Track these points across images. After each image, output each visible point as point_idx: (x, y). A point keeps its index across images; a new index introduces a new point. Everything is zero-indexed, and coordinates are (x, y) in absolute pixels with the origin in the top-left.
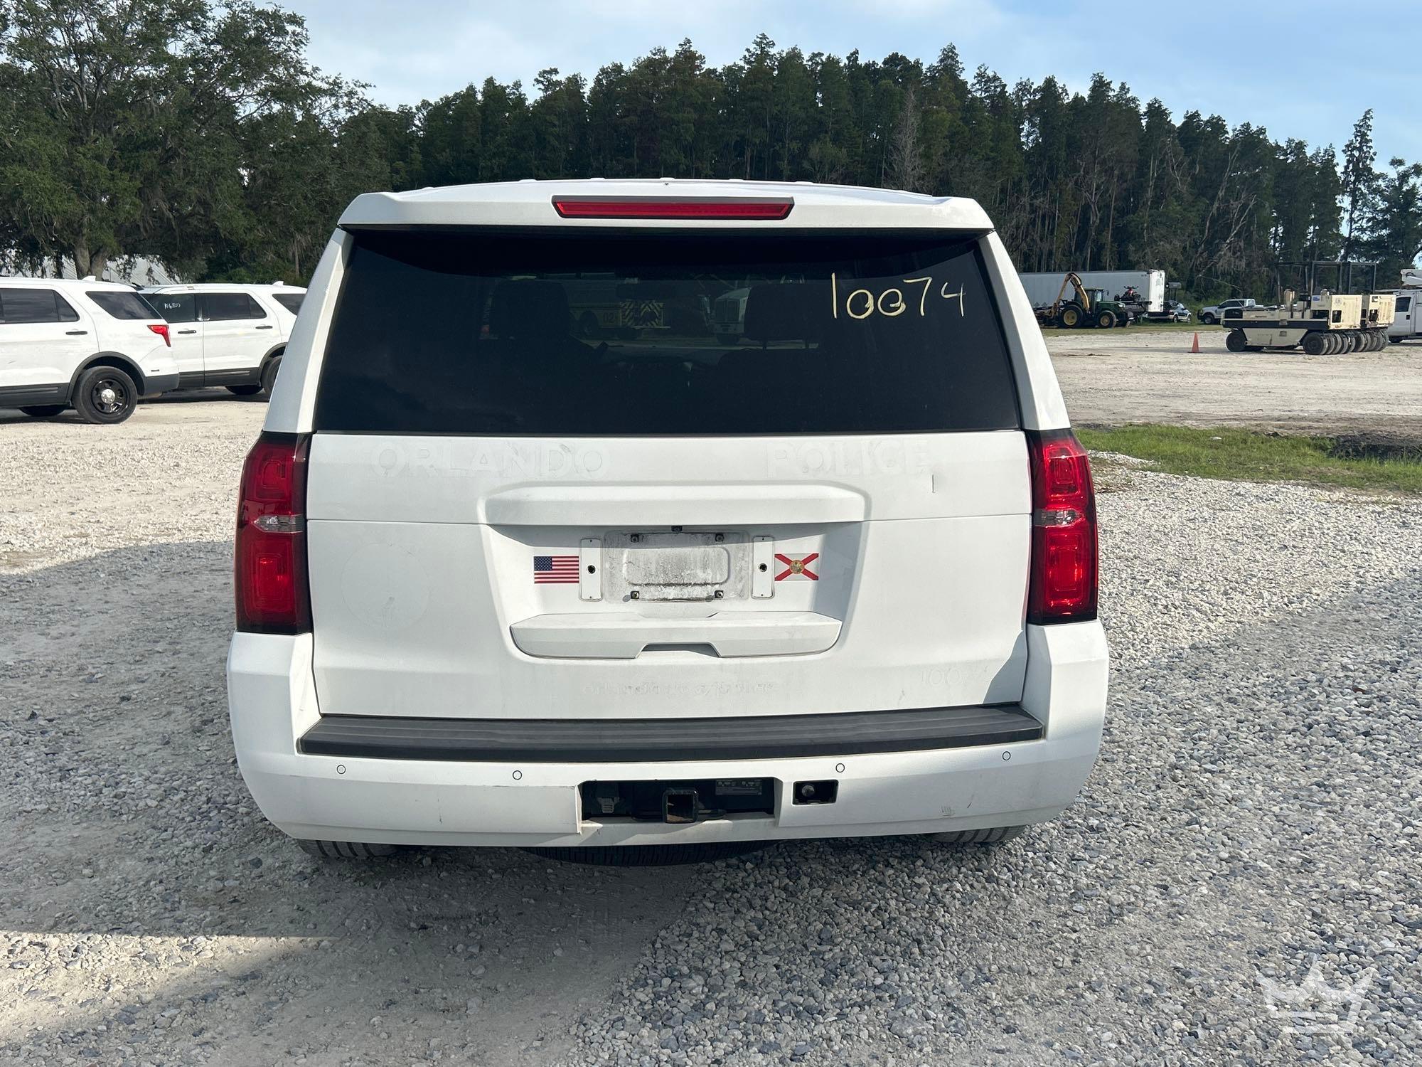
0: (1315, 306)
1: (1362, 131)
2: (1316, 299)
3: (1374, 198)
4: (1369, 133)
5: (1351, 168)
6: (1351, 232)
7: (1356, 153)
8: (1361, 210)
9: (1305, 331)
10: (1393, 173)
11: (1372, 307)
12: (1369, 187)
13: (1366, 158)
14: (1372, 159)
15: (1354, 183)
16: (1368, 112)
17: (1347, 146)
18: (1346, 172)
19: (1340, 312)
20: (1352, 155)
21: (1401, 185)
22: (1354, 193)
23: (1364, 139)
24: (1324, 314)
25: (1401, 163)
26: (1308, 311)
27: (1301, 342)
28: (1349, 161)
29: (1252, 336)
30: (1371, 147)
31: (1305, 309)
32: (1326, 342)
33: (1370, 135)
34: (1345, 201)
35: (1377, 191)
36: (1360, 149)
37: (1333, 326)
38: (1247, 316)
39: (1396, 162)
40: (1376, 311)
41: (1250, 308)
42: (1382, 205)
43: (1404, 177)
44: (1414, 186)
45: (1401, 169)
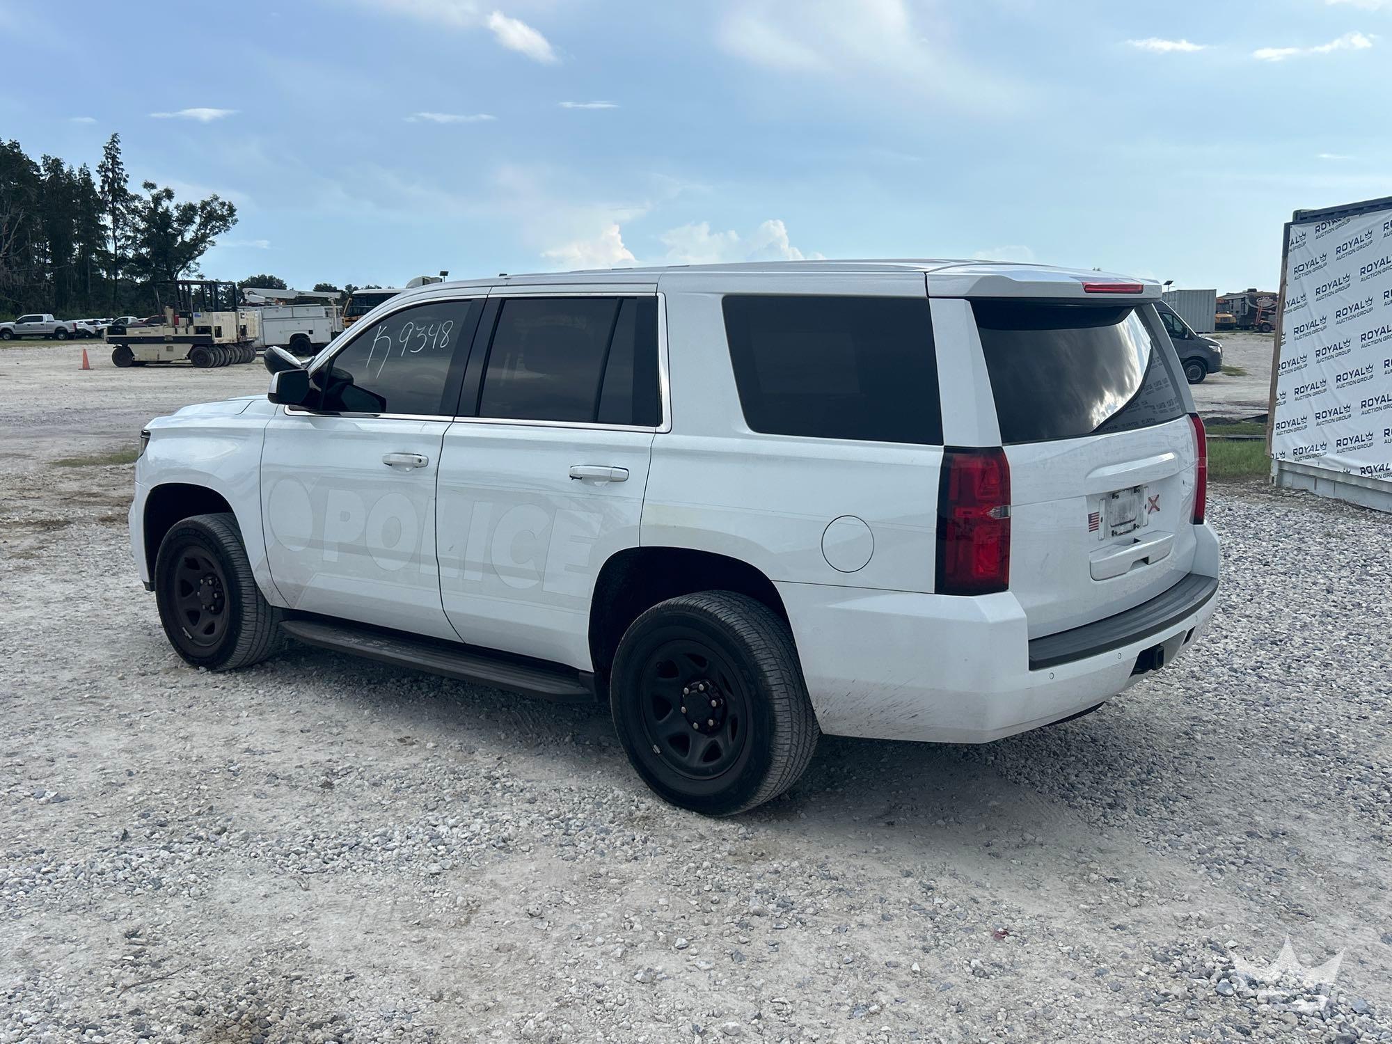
0: (198, 322)
1: (112, 152)
2: (197, 316)
3: (133, 218)
4: (118, 156)
5: (106, 189)
6: (116, 250)
7: (110, 175)
8: (122, 229)
9: (191, 346)
10: (147, 196)
11: (242, 322)
12: (127, 208)
13: (120, 179)
14: (125, 181)
15: (112, 202)
16: (114, 136)
17: (100, 166)
18: (103, 192)
19: (220, 328)
20: (108, 177)
21: (156, 207)
22: (113, 212)
23: (116, 163)
24: (206, 329)
25: (153, 186)
26: (191, 327)
27: (189, 356)
28: (103, 182)
29: (139, 352)
30: (122, 170)
31: (188, 326)
32: (212, 355)
33: (120, 158)
34: (107, 220)
35: (135, 211)
36: (113, 171)
37: (217, 340)
38: (131, 332)
39: (150, 186)
40: (245, 326)
41: (133, 325)
42: (142, 225)
43: (157, 200)
44: (167, 209)
45: (154, 192)
